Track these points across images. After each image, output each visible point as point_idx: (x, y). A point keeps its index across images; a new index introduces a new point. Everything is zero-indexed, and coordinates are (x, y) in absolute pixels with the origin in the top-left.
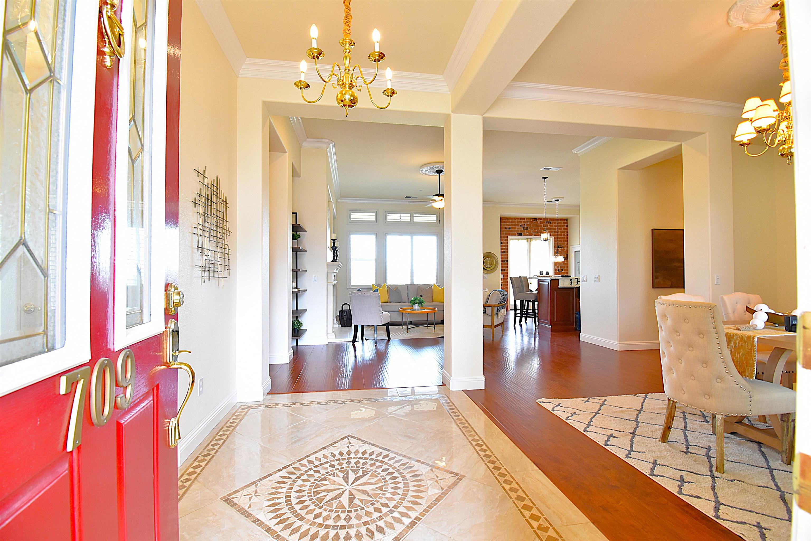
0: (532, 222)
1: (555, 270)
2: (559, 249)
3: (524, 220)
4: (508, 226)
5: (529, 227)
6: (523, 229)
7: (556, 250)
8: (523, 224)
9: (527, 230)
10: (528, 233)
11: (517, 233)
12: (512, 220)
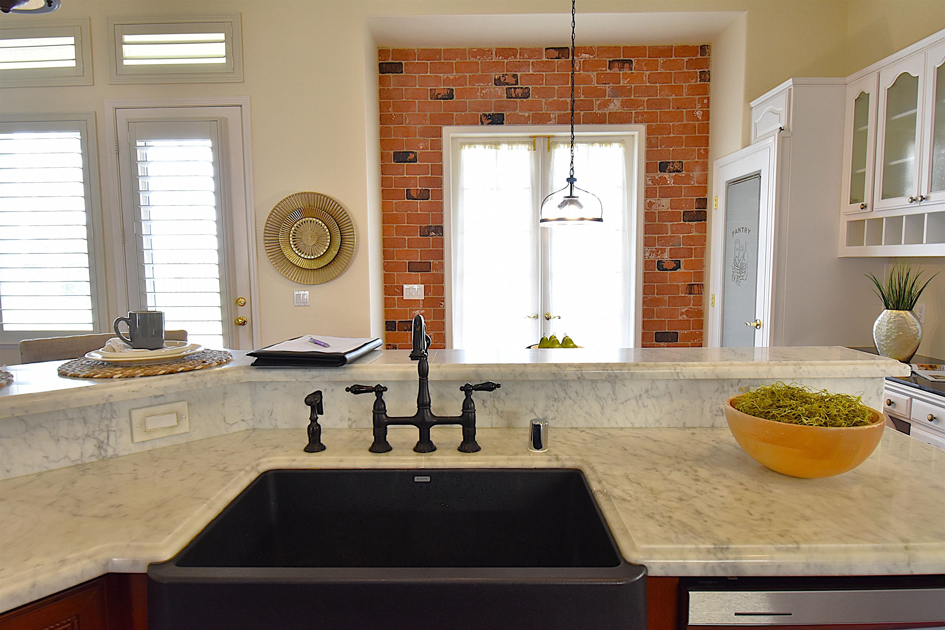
0: (547, 66)
1: (647, 264)
2: (666, 175)
3: (511, 59)
4: (443, 87)
5: (535, 86)
6: (507, 98)
7: (653, 180)
8: (506, 75)
9: (525, 100)
10: (531, 113)
11: (480, 113)
12: (461, 61)
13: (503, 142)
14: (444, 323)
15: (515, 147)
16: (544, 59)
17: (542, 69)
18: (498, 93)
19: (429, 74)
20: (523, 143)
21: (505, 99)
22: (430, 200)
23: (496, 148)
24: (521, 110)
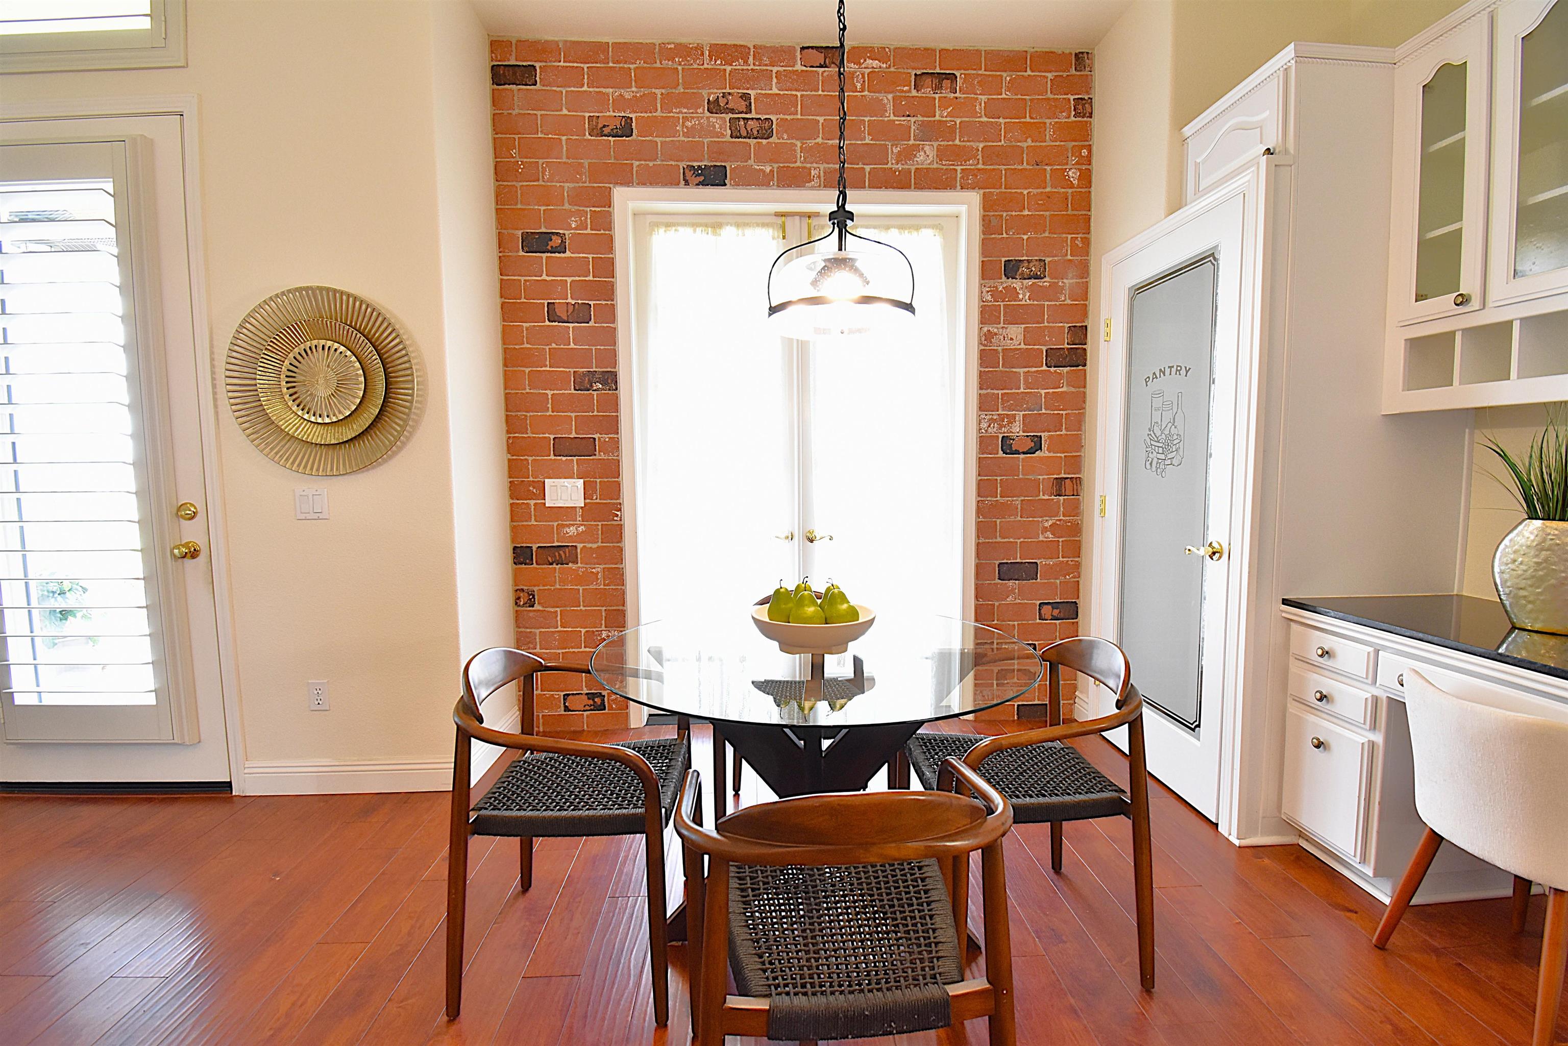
0: (804, 80)
1: (984, 443)
2: (1017, 284)
3: (738, 65)
4: (612, 114)
5: (782, 116)
6: (732, 137)
7: (995, 293)
8: (729, 94)
9: (764, 141)
10: (776, 166)
11: (682, 165)
12: (645, 65)
13: (727, 224)
14: (621, 550)
15: (749, 231)
16: (799, 67)
17: (796, 86)
18: (714, 127)
19: (585, 88)
20: (764, 225)
21: (728, 138)
22: (591, 323)
23: (715, 234)
24: (758, 160)
